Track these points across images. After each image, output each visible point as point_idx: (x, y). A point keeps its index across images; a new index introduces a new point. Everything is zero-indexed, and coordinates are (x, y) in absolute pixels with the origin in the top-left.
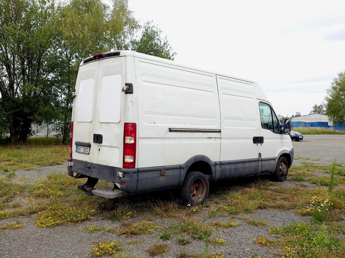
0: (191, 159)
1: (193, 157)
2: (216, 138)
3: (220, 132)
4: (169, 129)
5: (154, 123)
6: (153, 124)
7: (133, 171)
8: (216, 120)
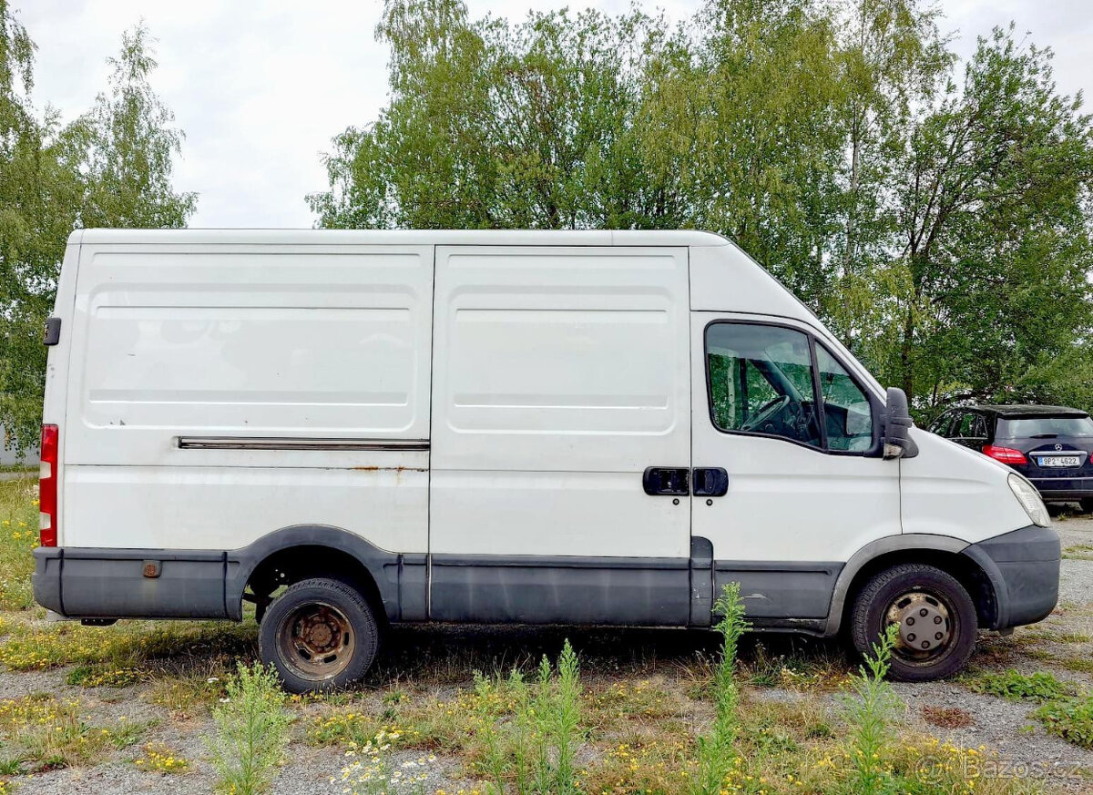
0: (274, 536)
1: (284, 531)
2: (400, 469)
3: (428, 447)
4: (180, 438)
5: (122, 423)
6: (118, 427)
7: (44, 554)
8: (405, 405)
